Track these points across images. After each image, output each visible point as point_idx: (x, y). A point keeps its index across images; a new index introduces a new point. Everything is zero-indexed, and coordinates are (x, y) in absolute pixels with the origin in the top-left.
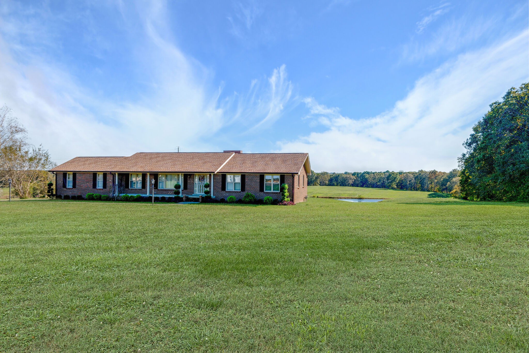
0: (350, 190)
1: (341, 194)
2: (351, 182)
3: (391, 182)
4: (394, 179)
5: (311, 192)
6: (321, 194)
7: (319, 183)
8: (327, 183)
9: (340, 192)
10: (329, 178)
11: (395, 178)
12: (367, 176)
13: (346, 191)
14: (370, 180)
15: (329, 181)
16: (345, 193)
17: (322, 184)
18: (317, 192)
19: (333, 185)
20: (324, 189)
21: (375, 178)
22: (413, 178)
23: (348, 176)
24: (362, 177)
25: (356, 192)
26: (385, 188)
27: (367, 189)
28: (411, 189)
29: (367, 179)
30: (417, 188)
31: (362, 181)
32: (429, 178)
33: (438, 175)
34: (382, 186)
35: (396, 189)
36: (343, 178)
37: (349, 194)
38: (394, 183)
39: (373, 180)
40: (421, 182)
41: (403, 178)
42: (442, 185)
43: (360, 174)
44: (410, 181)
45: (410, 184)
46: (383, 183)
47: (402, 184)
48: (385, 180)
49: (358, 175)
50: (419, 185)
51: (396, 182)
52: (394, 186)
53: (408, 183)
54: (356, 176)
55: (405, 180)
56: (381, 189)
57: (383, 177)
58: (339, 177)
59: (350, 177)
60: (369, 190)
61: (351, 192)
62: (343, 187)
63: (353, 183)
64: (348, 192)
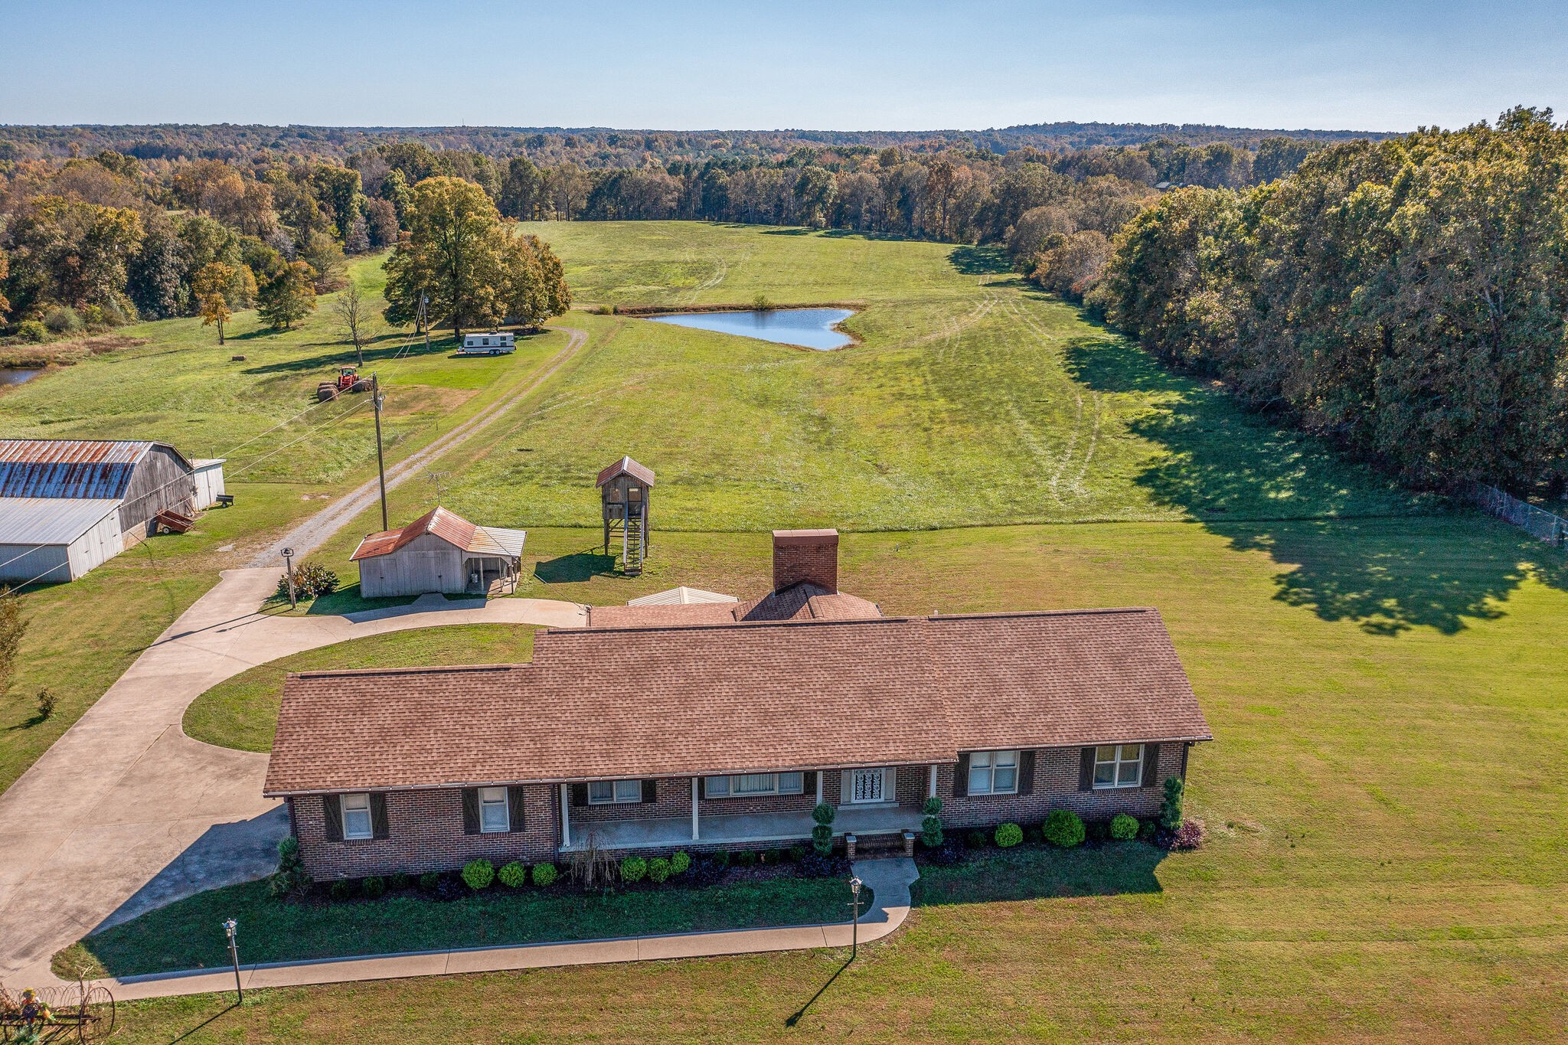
1: (658, 263)
2: (669, 201)
3: (810, 205)
4: (820, 193)
7: (552, 208)
8: (584, 205)
10: (589, 187)
11: (824, 189)
12: (724, 178)
13: (670, 246)
14: (735, 195)
15: (589, 199)
16: (673, 262)
17: (564, 209)
22: (880, 191)
23: (657, 179)
24: (707, 182)
25: (709, 256)
26: (787, 225)
27: (735, 237)
28: (869, 228)
29: (723, 188)
30: (890, 221)
31: (704, 196)
32: (929, 189)
33: (959, 183)
34: (778, 215)
35: (826, 227)
36: (637, 184)
37: (686, 263)
38: (817, 208)
39: (747, 193)
40: (902, 203)
41: (848, 191)
42: (980, 222)
43: (696, 167)
44: (870, 199)
45: (869, 211)
46: (779, 207)
47: (841, 206)
48: (789, 195)
49: (687, 171)
50: (895, 215)
51: (824, 203)
52: (820, 217)
53: (865, 206)
54: (683, 177)
55: (852, 195)
56: (775, 228)
57: (781, 181)
58: (622, 182)
59: (663, 179)
60: (744, 238)
61: (689, 255)
62: (647, 226)
63: (673, 204)
64: (678, 255)
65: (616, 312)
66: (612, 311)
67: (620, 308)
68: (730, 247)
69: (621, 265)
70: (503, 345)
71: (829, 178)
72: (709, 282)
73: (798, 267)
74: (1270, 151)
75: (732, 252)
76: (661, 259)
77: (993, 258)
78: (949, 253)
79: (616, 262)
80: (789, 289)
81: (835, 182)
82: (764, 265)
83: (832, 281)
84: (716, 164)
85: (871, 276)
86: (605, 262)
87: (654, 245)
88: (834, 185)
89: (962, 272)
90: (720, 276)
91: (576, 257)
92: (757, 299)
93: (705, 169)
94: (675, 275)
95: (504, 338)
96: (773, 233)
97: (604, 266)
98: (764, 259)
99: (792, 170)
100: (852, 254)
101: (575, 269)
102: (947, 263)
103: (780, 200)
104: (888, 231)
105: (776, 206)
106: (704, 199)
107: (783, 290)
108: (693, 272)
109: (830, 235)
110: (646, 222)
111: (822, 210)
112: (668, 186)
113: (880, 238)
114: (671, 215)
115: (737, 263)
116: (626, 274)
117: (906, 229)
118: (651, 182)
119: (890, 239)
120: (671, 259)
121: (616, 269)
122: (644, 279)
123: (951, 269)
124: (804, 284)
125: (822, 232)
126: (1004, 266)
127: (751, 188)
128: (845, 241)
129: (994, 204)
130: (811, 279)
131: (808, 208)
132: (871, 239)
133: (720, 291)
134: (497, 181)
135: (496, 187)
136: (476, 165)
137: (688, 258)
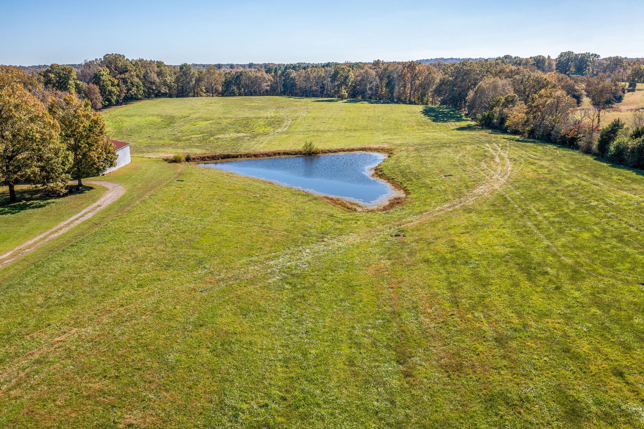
1: (251, 118)
2: (265, 86)
3: (339, 86)
4: (345, 80)
5: (185, 114)
6: (207, 120)
7: (204, 91)
8: (220, 89)
10: (224, 80)
11: (347, 77)
12: (294, 74)
13: (260, 108)
14: (300, 83)
15: (223, 85)
16: (260, 118)
17: (211, 91)
18: (198, 115)
19: (233, 94)
20: (213, 105)
21: (308, 78)
22: (377, 78)
23: (259, 75)
24: (285, 76)
25: (282, 114)
26: (327, 97)
27: (298, 104)
28: (370, 98)
29: (293, 79)
30: (381, 94)
31: (284, 83)
32: (402, 77)
33: (420, 72)
34: (322, 92)
35: (347, 98)
36: (249, 78)
37: (267, 118)
38: (343, 88)
39: (305, 81)
40: (388, 85)
41: (359, 78)
42: (438, 92)
43: (280, 69)
44: (371, 83)
45: (371, 89)
46: (323, 87)
47: (355, 87)
48: (328, 81)
49: (276, 71)
50: (384, 90)
51: (347, 85)
52: (344, 92)
53: (369, 86)
54: (273, 74)
55: (362, 80)
56: (321, 99)
57: (323, 75)
58: (241, 77)
59: (262, 75)
60: (303, 104)
61: (270, 113)
62: (251, 99)
63: (268, 88)
64: (264, 114)
65: (188, 159)
66: (184, 159)
67: (192, 156)
68: (295, 108)
69: (228, 120)
71: (349, 71)
72: (280, 130)
73: (335, 120)
74: (565, 58)
75: (296, 111)
76: (253, 116)
77: (449, 112)
78: (421, 110)
79: (226, 118)
80: (330, 134)
81: (352, 74)
82: (314, 118)
83: (357, 128)
84: (290, 67)
85: (380, 125)
86: (220, 118)
87: (251, 108)
88: (352, 76)
89: (434, 121)
90: (286, 126)
91: (204, 116)
92: (306, 146)
93: (285, 70)
94: (259, 126)
96: (319, 101)
97: (218, 121)
98: (314, 115)
99: (329, 68)
100: (365, 111)
101: (201, 123)
102: (422, 115)
103: (323, 84)
104: (380, 99)
105: (321, 87)
106: (284, 86)
107: (325, 135)
108: (270, 124)
109: (350, 102)
110: (252, 97)
111: (345, 89)
112: (264, 79)
113: (376, 103)
114: (267, 93)
115: (297, 117)
116: (230, 126)
117: (390, 98)
118: (256, 77)
119: (382, 103)
120: (259, 116)
121: (224, 122)
122: (240, 129)
123: (426, 119)
124: (339, 130)
125: (345, 101)
126: (457, 117)
127: (307, 79)
128: (358, 105)
129: (448, 81)
130: (343, 127)
131: (338, 88)
132: (372, 103)
133: (284, 136)
134: (171, 76)
135: (170, 79)
136: (158, 67)
137: (269, 115)
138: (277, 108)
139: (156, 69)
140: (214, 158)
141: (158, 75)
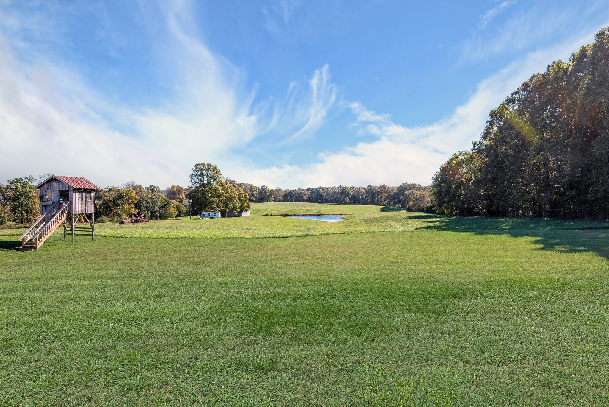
0: (305, 206)
1: (297, 210)
2: (305, 198)
3: (345, 197)
4: (348, 194)
7: (273, 200)
8: (282, 199)
9: (295, 208)
10: (284, 194)
12: (321, 191)
14: (324, 196)
15: (283, 197)
17: (276, 200)
18: (271, 209)
19: (288, 201)
21: (329, 194)
22: (366, 194)
23: (303, 193)
24: (317, 193)
25: (312, 208)
27: (322, 205)
28: (363, 204)
29: (321, 194)
30: (368, 202)
31: (316, 196)
32: (379, 192)
33: (388, 190)
34: (336, 201)
36: (297, 193)
37: (305, 210)
39: (327, 195)
40: (371, 197)
41: (356, 194)
43: (314, 189)
44: (362, 195)
45: (362, 198)
46: (336, 198)
47: (353, 197)
48: (339, 195)
49: (312, 190)
50: (369, 200)
51: (349, 196)
53: (360, 197)
54: (311, 192)
55: (358, 194)
57: (337, 191)
58: (293, 193)
63: (307, 199)
64: (304, 208)
65: (271, 215)
66: (270, 215)
67: (273, 214)
70: (215, 216)
71: (350, 189)
78: (381, 208)
79: (285, 210)
84: (320, 188)
86: (282, 210)
88: (352, 192)
91: (274, 209)
93: (317, 189)
95: (216, 213)
98: (328, 209)
99: (340, 188)
111: (348, 199)
112: (306, 194)
114: (307, 201)
117: (373, 204)
118: (301, 193)
120: (301, 209)
129: (397, 193)
134: (256, 191)
135: (256, 193)
136: (251, 187)
137: (306, 209)
138: (311, 206)
139: (249, 187)
140: (281, 215)
141: (250, 191)
